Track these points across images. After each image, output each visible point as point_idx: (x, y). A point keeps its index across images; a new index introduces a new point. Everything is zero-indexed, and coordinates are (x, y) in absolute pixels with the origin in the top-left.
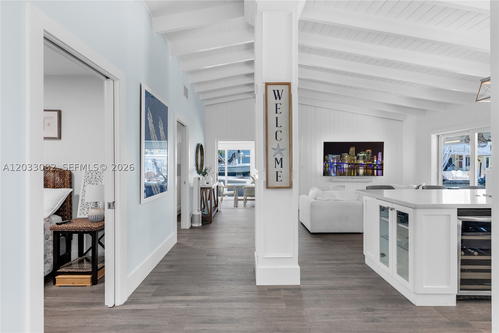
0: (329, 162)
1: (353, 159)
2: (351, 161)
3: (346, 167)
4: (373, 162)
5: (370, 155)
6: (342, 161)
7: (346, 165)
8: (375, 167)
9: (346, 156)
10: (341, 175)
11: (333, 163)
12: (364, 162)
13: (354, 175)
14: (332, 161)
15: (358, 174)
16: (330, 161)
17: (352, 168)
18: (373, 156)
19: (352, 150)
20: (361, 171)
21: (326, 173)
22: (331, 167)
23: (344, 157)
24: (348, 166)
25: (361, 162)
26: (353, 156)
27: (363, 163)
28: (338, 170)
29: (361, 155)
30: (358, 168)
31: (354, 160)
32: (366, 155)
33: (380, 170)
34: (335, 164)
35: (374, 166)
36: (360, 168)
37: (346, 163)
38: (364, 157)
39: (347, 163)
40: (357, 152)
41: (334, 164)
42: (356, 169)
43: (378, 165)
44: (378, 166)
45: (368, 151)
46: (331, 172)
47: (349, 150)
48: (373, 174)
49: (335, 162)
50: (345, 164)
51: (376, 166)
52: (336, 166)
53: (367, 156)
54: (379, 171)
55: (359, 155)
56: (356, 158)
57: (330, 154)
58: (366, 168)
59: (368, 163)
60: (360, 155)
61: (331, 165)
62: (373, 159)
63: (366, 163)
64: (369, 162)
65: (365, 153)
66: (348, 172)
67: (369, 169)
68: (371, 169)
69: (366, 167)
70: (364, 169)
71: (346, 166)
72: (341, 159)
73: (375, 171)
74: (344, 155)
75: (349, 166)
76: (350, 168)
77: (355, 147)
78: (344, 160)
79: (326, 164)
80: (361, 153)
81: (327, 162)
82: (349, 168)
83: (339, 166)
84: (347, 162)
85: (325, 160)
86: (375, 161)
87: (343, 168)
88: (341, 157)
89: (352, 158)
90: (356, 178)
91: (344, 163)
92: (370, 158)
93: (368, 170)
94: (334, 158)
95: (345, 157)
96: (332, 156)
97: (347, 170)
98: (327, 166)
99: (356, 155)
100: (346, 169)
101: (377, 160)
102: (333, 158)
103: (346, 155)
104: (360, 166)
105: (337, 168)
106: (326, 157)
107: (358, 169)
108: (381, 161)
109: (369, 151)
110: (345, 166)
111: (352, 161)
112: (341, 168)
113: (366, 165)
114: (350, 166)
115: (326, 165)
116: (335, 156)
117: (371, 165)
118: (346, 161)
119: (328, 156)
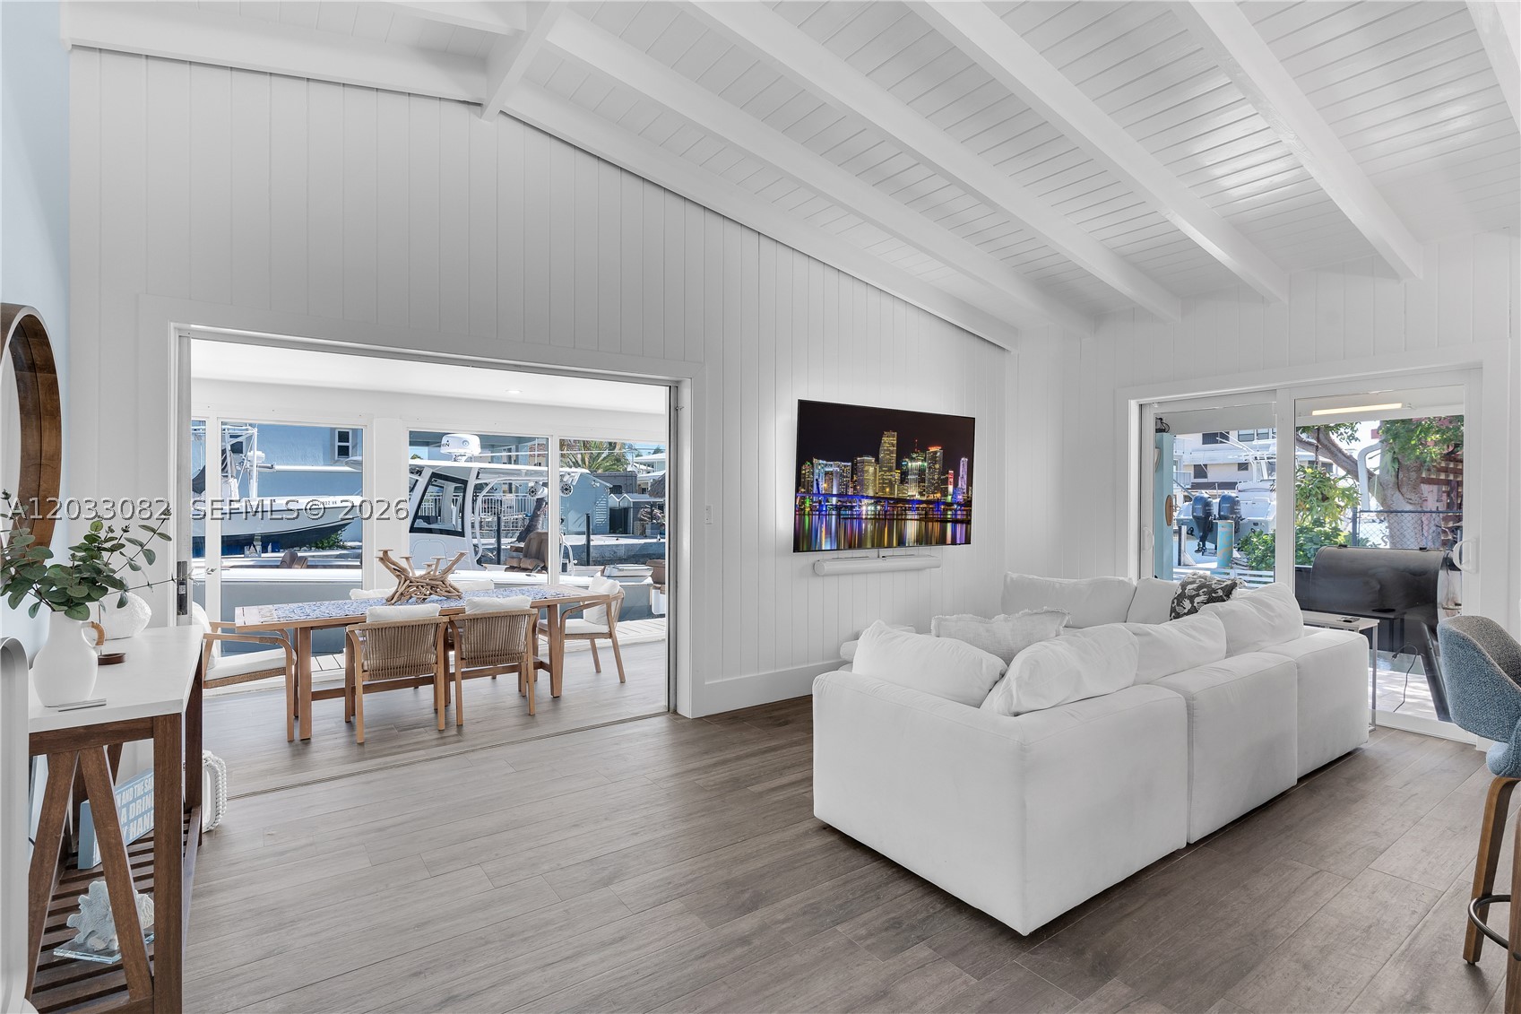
0: (815, 490)
1: (890, 480)
2: (884, 488)
3: (867, 511)
4: (945, 493)
5: (937, 466)
6: (855, 488)
7: (868, 505)
8: (949, 513)
9: (870, 469)
10: (850, 547)
11: (828, 495)
12: (921, 494)
13: (890, 546)
14: (823, 485)
15: (901, 542)
16: (818, 484)
17: (885, 515)
18: (944, 471)
19: (889, 441)
20: (911, 529)
21: (803, 541)
22: (820, 511)
23: (863, 471)
24: (873, 508)
25: (913, 492)
26: (890, 470)
27: (918, 497)
28: (842, 522)
29: (914, 465)
30: (902, 515)
31: (891, 485)
32: (926, 464)
33: (961, 522)
34: (834, 501)
35: (947, 510)
36: (911, 514)
37: (867, 497)
38: (921, 472)
39: (871, 498)
40: (903, 451)
41: (830, 499)
42: (897, 519)
43: (959, 504)
44: (956, 510)
45: (933, 449)
46: (821, 531)
47: (879, 444)
48: (942, 541)
49: (835, 492)
50: (865, 501)
51: (951, 510)
52: (838, 508)
53: (930, 468)
54: (959, 526)
55: (907, 465)
56: (897, 476)
57: (818, 459)
58: (925, 519)
59: (931, 497)
60: (910, 464)
61: (820, 502)
62: (945, 482)
63: (924, 498)
64: (933, 493)
65: (925, 460)
66: (873, 532)
67: (932, 520)
68: (937, 521)
69: (926, 514)
70: (919, 520)
71: (869, 508)
72: (852, 478)
73: (949, 526)
74: (863, 462)
75: (875, 508)
76: (879, 515)
77: (896, 433)
78: (862, 483)
79: (804, 498)
80: (914, 456)
81: (808, 492)
82: (876, 518)
83: (846, 507)
84: (871, 493)
85: (800, 481)
86: (951, 488)
87: (859, 518)
88: (854, 470)
89: (888, 476)
90: (894, 559)
91: (863, 497)
92: (936, 477)
93: (930, 524)
94: (832, 473)
95: (867, 471)
96: (826, 465)
97: (869, 526)
98: (807, 510)
99: (899, 466)
100: (866, 519)
101: (956, 485)
102: (827, 473)
103: (869, 462)
104: (910, 509)
105: (838, 515)
106: (806, 469)
107: (902, 519)
108: (965, 491)
109: (935, 453)
110: (864, 508)
111: (888, 490)
112: (852, 519)
113: (925, 505)
114: (879, 508)
115: (804, 503)
116: (834, 467)
117: (937, 502)
118: (867, 489)
119: (812, 464)
